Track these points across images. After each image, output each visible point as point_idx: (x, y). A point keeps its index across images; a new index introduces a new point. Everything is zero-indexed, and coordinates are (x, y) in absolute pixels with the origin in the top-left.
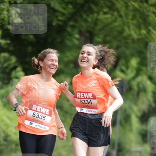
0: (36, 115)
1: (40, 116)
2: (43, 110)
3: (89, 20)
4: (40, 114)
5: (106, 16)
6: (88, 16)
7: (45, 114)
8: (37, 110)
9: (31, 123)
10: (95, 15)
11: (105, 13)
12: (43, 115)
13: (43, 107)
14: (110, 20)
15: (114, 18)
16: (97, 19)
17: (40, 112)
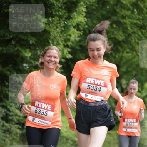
0: (38, 111)
1: (41, 112)
2: (45, 106)
3: (117, 56)
4: (42, 110)
5: (128, 54)
6: (116, 54)
7: (47, 109)
8: (39, 106)
9: (34, 119)
10: (121, 54)
11: (128, 53)
12: (45, 111)
13: (45, 103)
14: (130, 57)
15: (133, 56)
16: (122, 56)
17: (42, 108)
